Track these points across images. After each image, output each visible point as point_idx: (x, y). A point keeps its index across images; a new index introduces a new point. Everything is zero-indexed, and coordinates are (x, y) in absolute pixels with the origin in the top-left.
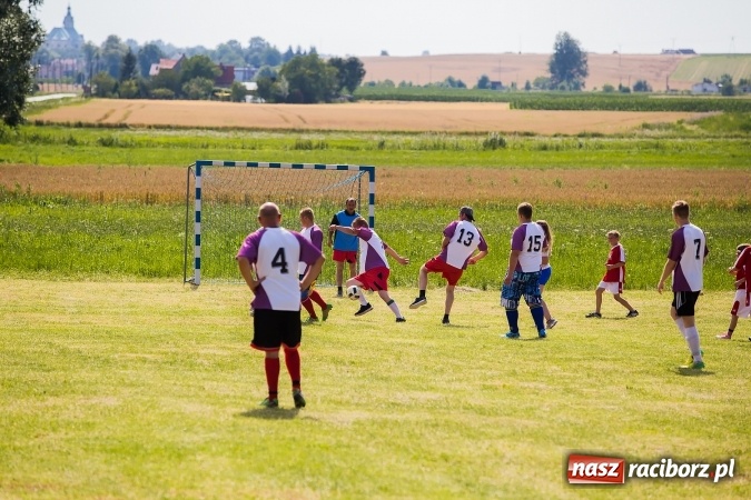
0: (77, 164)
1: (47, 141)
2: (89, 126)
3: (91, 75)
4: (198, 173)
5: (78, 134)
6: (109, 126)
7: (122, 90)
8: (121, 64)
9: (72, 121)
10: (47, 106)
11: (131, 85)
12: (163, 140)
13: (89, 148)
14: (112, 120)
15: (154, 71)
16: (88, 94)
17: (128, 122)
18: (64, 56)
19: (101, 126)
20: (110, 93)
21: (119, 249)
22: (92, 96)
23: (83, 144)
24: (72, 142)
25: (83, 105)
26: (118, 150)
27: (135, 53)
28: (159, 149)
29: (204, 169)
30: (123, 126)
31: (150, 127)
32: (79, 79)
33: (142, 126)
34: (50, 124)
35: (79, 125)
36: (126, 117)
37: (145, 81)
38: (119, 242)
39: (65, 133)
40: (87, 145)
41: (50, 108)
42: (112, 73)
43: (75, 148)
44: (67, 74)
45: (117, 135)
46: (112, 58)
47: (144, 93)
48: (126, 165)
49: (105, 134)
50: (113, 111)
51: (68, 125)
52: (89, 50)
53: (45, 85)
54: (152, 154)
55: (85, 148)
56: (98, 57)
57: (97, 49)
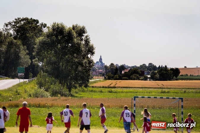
0: (102, 97)
1: (95, 92)
2: (106, 87)
3: (106, 74)
4: (135, 100)
5: (103, 89)
6: (111, 87)
7: (115, 78)
8: (114, 71)
9: (101, 86)
10: (95, 82)
11: (117, 76)
12: (125, 91)
13: (106, 93)
14: (112, 86)
15: (123, 72)
16: (105, 79)
17: (116, 86)
18: (99, 69)
19: (109, 87)
20: (111, 79)
21: (114, 120)
22: (107, 79)
23: (104, 92)
24: (101, 92)
25: (104, 82)
26: (114, 94)
27: (118, 68)
28: (124, 93)
29: (136, 99)
30: (114, 87)
31: (122, 87)
32: (103, 75)
33: (120, 87)
34: (96, 87)
35: (103, 87)
36: (115, 85)
37: (121, 75)
38: (114, 118)
39: (99, 89)
40: (105, 92)
41: (96, 83)
42: (112, 73)
43: (102, 93)
44: (100, 74)
45: (113, 90)
46: (112, 69)
47: (120, 78)
48: (115, 98)
49: (110, 89)
50: (112, 83)
51: (100, 87)
52: (106, 67)
53: (94, 77)
54: (123, 95)
55: (104, 93)
56: (108, 69)
57: (108, 67)
